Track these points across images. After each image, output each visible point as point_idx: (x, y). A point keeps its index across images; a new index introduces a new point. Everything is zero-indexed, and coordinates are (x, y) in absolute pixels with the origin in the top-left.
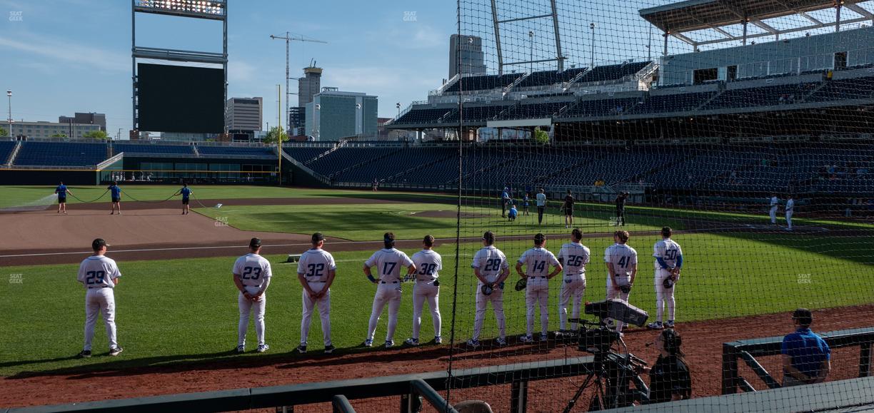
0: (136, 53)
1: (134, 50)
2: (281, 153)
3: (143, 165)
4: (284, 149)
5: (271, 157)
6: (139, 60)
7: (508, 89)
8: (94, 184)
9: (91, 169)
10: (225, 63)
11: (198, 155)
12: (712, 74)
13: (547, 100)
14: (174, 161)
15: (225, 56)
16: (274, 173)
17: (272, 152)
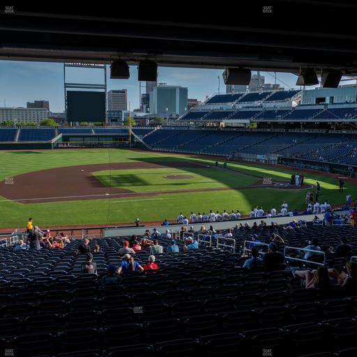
0: (66, 85)
1: (65, 84)
2: (131, 131)
3: (71, 139)
4: (133, 130)
5: (127, 134)
6: (68, 89)
7: (234, 103)
8: (51, 148)
9: (49, 142)
10: (106, 89)
11: (94, 134)
12: (323, 100)
13: (251, 109)
14: (84, 137)
15: (106, 86)
16: (127, 142)
17: (127, 131)
